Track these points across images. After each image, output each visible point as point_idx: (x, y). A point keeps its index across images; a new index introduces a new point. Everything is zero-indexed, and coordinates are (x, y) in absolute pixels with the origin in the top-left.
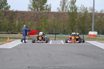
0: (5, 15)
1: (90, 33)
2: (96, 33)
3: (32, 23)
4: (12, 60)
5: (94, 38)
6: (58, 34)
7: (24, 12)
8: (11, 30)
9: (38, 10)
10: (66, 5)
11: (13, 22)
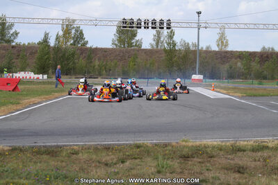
0: (82, 54)
1: (194, 77)
2: (201, 77)
3: (116, 64)
4: (90, 112)
5: (198, 83)
6: (151, 78)
7: (107, 49)
8: (89, 73)
9: (124, 47)
10: (162, 39)
11: (91, 62)
